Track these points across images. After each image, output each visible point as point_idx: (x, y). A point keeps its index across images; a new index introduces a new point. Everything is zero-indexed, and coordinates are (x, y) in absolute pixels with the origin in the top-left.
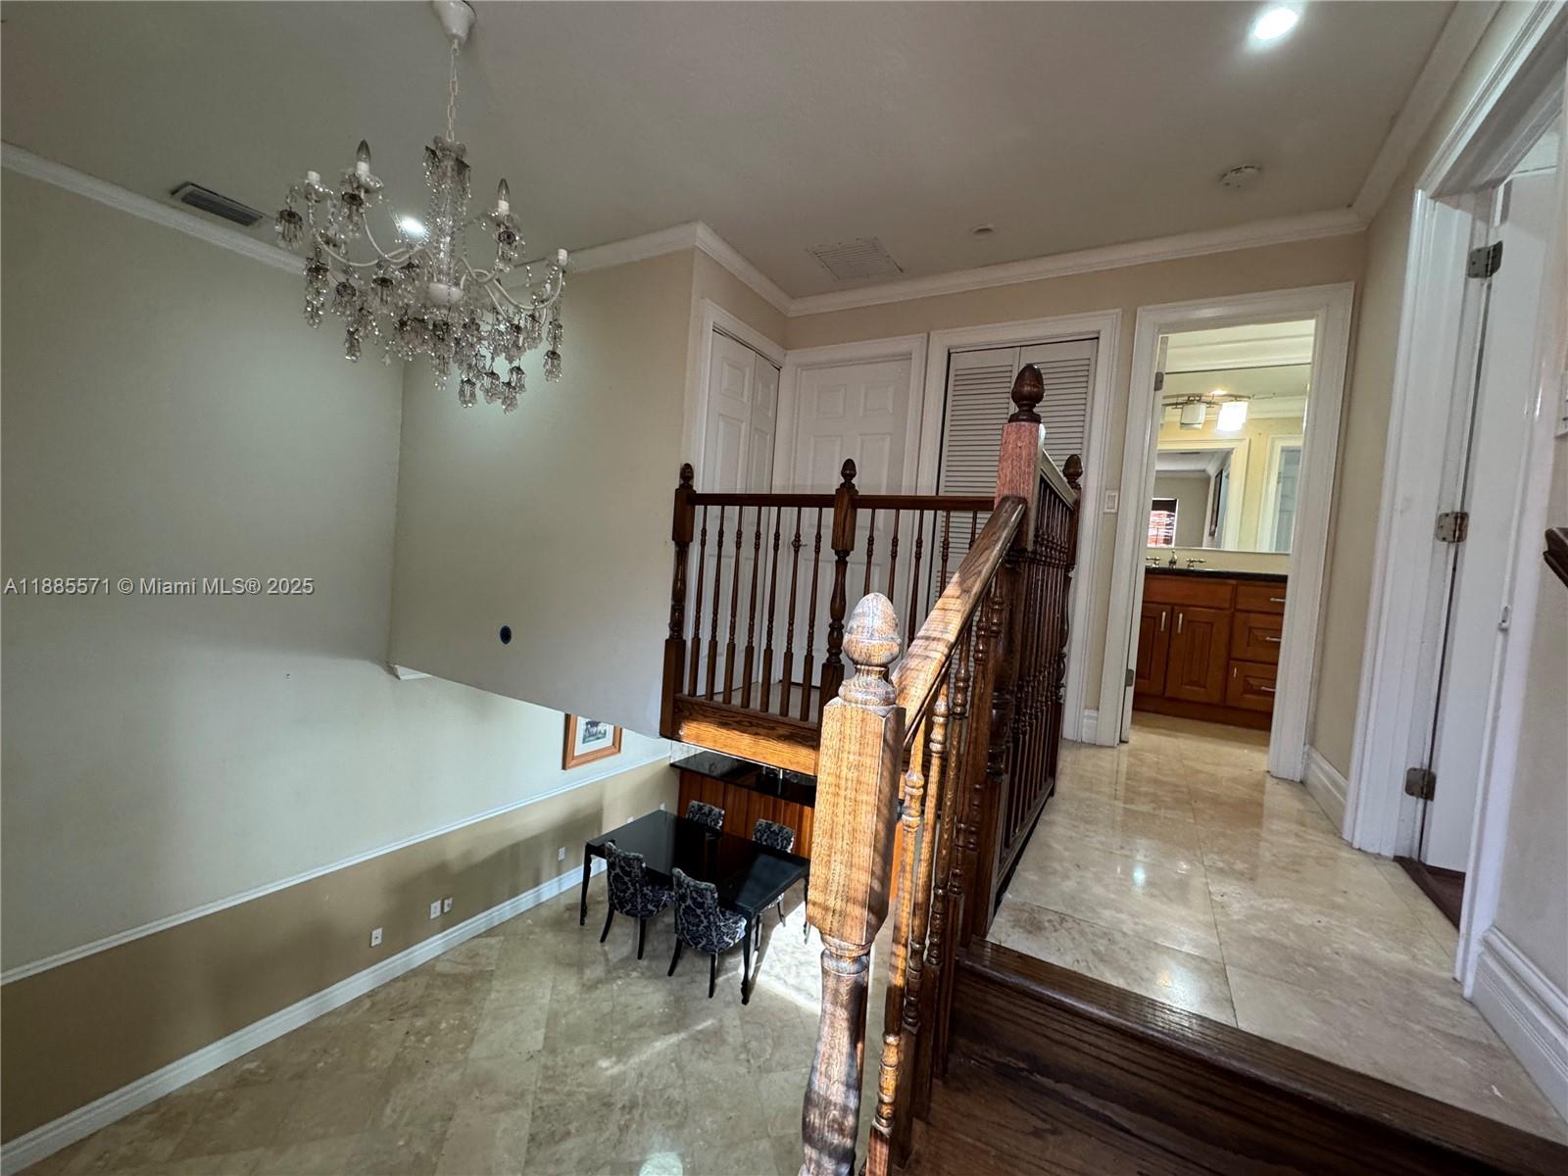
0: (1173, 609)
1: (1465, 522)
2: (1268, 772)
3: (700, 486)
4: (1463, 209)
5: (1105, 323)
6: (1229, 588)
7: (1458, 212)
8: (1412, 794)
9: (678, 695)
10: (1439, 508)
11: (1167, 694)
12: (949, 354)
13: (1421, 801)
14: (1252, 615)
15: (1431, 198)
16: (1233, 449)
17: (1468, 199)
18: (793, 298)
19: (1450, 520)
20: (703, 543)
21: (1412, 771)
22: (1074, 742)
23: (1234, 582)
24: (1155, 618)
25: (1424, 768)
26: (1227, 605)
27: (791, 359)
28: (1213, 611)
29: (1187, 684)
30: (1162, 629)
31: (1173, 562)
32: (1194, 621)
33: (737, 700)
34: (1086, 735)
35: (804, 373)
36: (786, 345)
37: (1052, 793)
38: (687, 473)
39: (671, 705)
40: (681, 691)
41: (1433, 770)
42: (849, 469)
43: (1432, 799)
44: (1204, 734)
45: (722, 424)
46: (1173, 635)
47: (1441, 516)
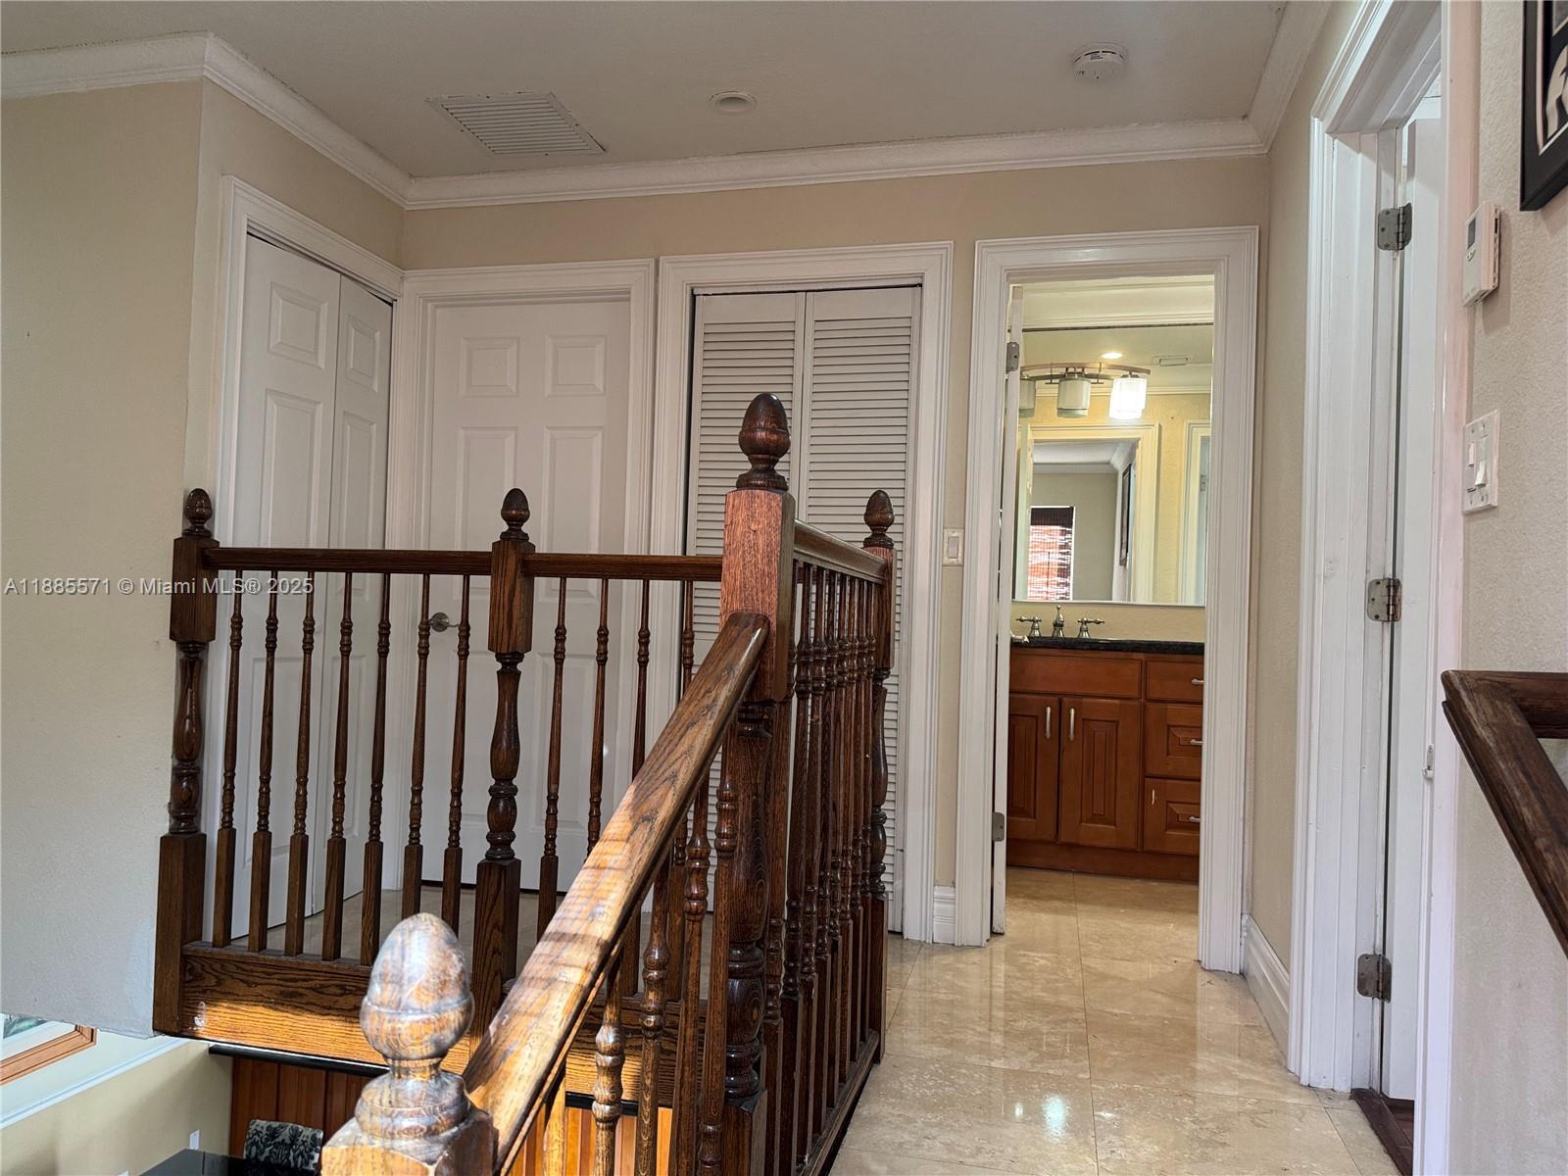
0: (1060, 703)
1: (1398, 594)
2: (1199, 961)
3: (227, 532)
4: (1366, 154)
5: (929, 261)
6: (1137, 665)
7: (1360, 155)
8: (1366, 994)
9: (192, 947)
10: (1367, 572)
11: (1063, 839)
12: (694, 297)
13: (1377, 1001)
14: (1170, 706)
15: (1328, 133)
16: (1139, 439)
17: (1369, 138)
18: (411, 176)
19: (1382, 589)
20: (236, 644)
21: (1363, 959)
22: (921, 944)
23: (1141, 656)
24: (1036, 717)
25: (1378, 953)
26: (1134, 693)
27: (412, 287)
28: (1117, 702)
29: (1087, 822)
30: (1048, 735)
31: (1058, 625)
32: (1089, 720)
33: (314, 942)
34: (939, 932)
35: (439, 311)
36: (402, 260)
37: (877, 1059)
38: (198, 508)
39: (175, 967)
40: (199, 937)
41: (1387, 956)
42: (515, 507)
43: (1389, 1000)
44: (1113, 903)
45: (273, 409)
46: (1064, 743)
47: (1371, 583)
